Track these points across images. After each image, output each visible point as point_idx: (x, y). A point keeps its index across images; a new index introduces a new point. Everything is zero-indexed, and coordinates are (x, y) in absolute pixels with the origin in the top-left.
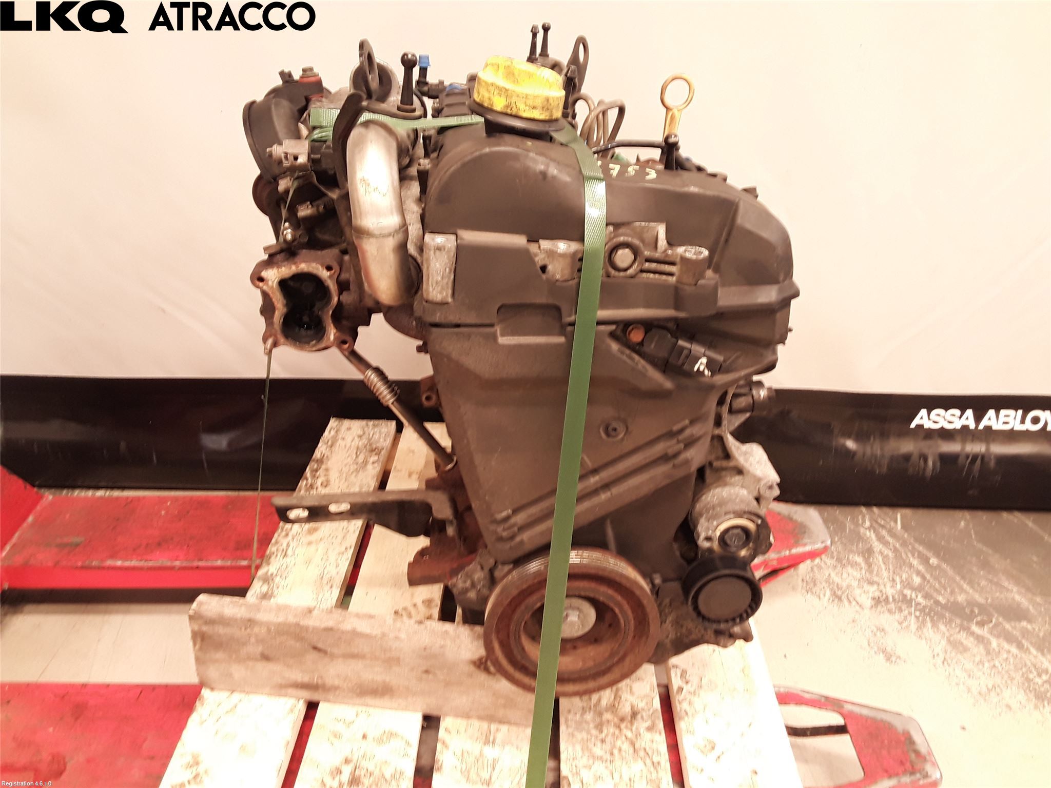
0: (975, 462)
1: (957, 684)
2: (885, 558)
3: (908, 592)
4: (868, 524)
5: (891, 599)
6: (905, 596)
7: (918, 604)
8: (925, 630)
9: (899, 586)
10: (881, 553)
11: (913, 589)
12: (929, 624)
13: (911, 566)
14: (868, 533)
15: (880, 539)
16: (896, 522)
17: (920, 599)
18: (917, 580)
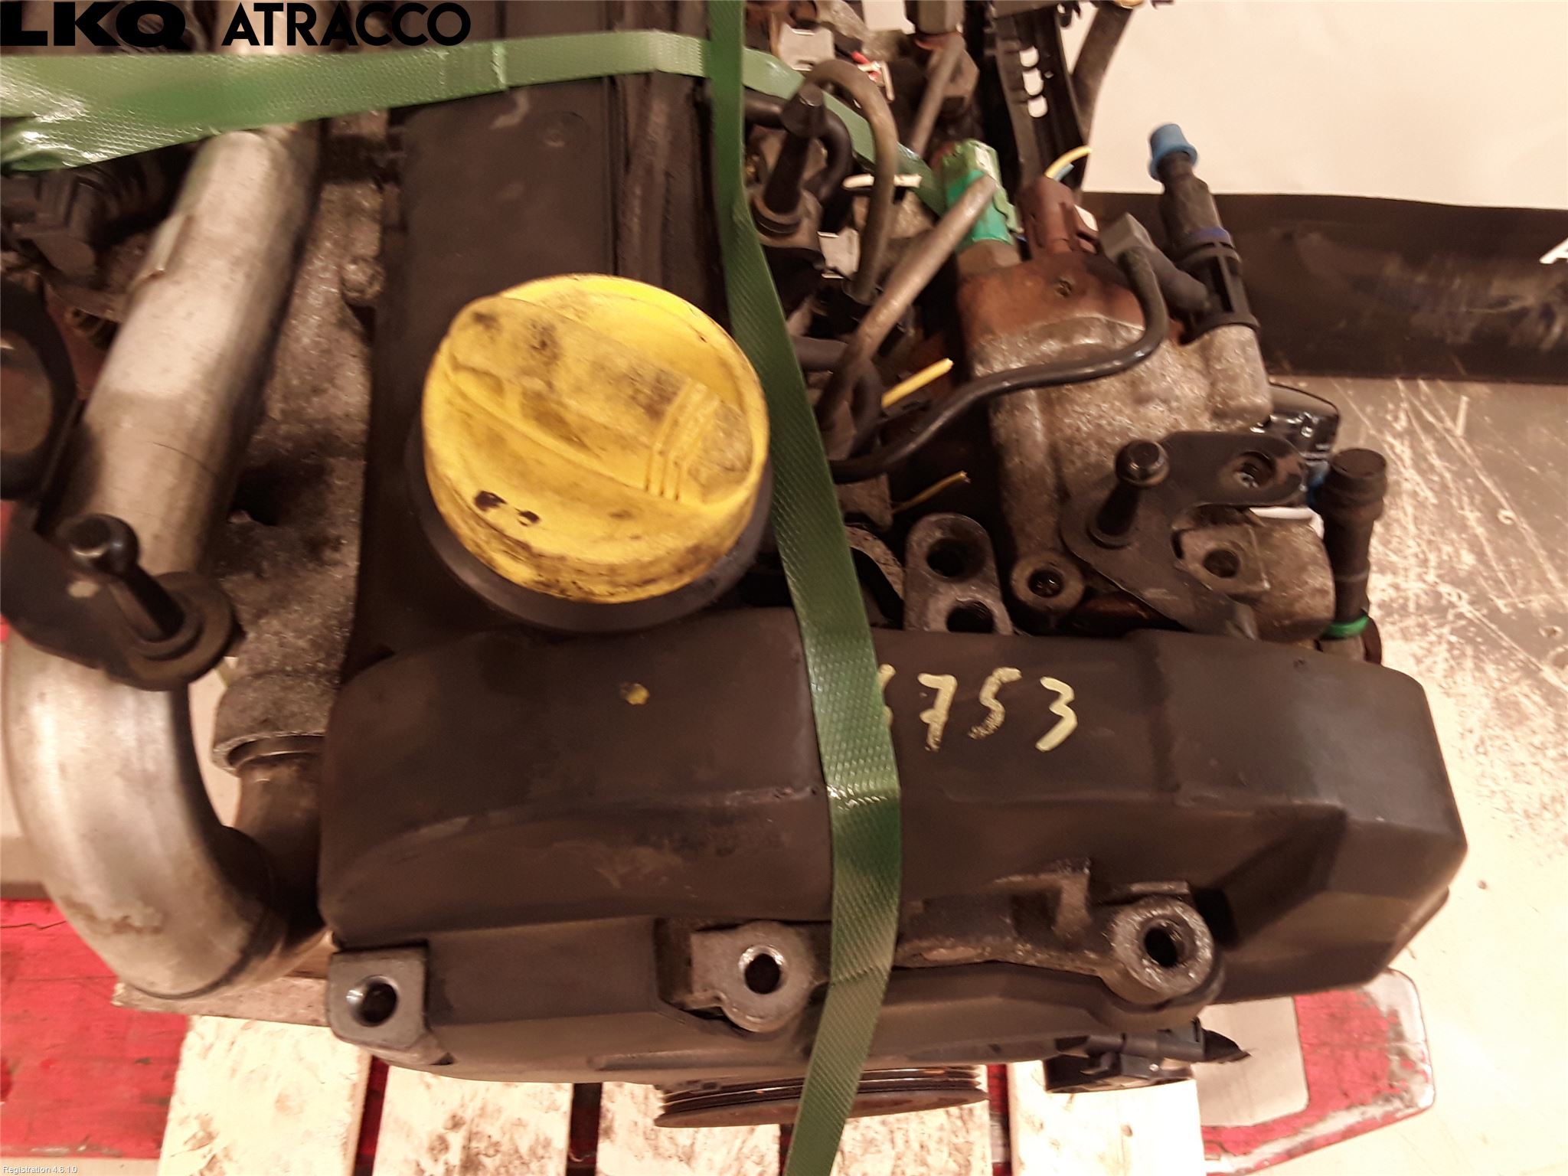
2: (1421, 505)
3: (1444, 589)
4: (1401, 424)
5: (1412, 607)
6: (1438, 596)
7: (1460, 616)
8: (1458, 677)
9: (1431, 577)
10: (1414, 495)
11: (1457, 582)
12: (1469, 664)
13: (1463, 527)
14: (1396, 443)
15: (1420, 461)
16: (1454, 419)
17: (1465, 608)
18: (1468, 559)
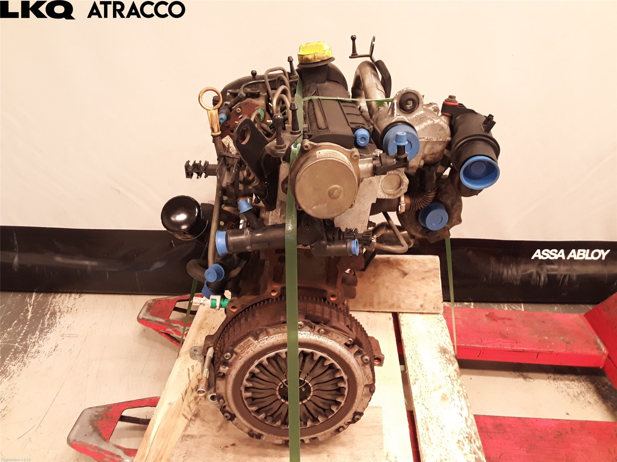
0: (566, 277)
1: (562, 391)
